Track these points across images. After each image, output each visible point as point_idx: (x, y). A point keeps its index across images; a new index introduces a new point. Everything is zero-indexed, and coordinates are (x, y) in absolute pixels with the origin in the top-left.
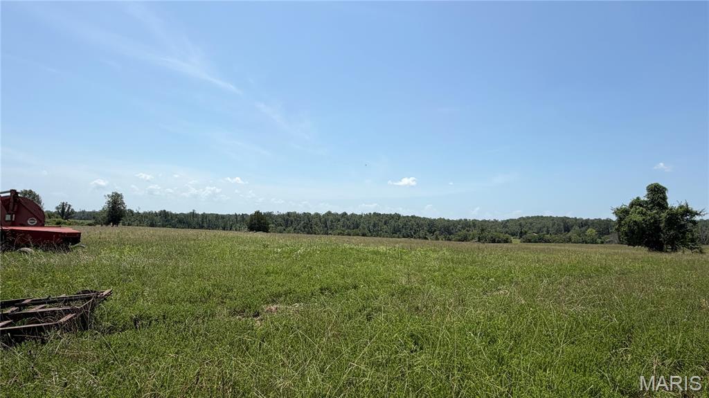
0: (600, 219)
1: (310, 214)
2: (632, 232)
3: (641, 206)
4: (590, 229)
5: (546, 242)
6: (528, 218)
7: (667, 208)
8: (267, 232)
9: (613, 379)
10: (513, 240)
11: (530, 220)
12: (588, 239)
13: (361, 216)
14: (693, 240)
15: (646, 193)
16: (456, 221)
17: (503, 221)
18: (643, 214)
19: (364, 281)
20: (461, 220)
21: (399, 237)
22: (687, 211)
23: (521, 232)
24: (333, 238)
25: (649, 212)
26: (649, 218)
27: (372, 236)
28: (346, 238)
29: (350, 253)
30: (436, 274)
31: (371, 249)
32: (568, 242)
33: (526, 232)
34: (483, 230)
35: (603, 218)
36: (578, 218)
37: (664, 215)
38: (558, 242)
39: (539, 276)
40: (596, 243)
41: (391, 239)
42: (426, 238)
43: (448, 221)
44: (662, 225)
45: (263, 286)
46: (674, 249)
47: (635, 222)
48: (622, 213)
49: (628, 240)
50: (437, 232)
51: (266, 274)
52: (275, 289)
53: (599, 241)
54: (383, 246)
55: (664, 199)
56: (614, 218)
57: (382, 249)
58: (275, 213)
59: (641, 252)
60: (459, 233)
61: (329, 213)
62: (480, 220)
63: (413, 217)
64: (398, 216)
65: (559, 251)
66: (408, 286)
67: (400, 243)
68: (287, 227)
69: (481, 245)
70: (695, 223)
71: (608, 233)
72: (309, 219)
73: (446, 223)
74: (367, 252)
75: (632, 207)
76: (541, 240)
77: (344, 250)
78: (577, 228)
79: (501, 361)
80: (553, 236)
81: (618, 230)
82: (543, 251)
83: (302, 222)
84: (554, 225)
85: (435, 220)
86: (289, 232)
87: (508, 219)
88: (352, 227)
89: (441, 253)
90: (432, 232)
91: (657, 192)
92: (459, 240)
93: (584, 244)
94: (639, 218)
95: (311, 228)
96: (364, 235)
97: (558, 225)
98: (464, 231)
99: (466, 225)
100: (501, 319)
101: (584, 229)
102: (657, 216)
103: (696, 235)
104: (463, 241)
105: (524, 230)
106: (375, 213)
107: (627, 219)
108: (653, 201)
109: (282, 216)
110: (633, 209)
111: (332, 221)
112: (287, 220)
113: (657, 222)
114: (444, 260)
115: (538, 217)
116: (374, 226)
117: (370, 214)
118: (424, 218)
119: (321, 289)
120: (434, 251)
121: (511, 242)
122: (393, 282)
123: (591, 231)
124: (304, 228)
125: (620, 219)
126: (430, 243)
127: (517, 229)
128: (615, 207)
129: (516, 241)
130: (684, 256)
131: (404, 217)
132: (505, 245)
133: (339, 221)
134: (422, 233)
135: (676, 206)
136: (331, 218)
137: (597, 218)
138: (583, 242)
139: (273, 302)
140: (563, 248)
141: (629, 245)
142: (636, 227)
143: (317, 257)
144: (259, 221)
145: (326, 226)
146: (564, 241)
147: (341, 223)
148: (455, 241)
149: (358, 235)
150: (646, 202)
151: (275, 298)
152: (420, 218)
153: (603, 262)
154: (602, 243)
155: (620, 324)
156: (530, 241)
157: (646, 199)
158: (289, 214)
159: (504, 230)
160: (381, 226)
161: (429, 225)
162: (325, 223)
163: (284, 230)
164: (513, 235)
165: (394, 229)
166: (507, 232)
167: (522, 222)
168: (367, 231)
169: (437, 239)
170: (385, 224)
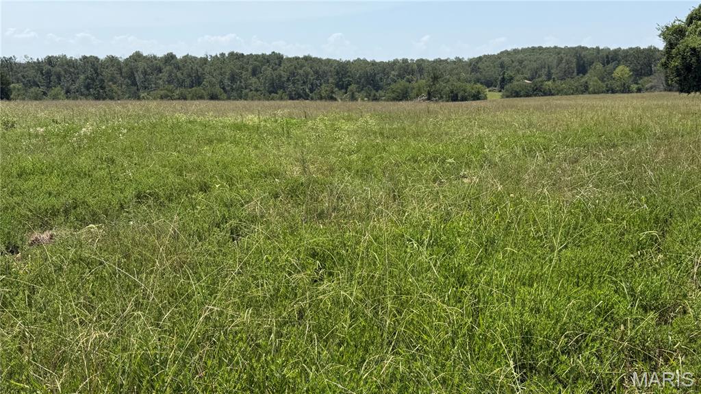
0: (638, 50)
2: (688, 68)
4: (621, 67)
5: (545, 94)
6: (516, 51)
8: (8, 98)
10: (489, 95)
11: (519, 56)
12: (616, 85)
13: (204, 60)
16: (388, 64)
20: (395, 62)
21: (281, 99)
23: (503, 79)
24: (153, 105)
27: (229, 98)
28: (178, 104)
29: (190, 130)
31: (230, 119)
32: (583, 92)
33: (511, 79)
34: (435, 78)
35: (644, 46)
36: (601, 48)
38: (566, 94)
40: (630, 91)
41: (267, 103)
42: (333, 99)
43: (374, 63)
47: (694, 49)
48: (675, 34)
49: (680, 83)
50: (353, 87)
53: (634, 87)
54: (253, 114)
57: (251, 119)
58: (20, 59)
60: (393, 86)
61: (137, 57)
62: (431, 59)
63: (307, 59)
64: (276, 59)
65: (566, 107)
66: (303, 180)
67: (284, 110)
69: (433, 106)
71: (650, 73)
72: (96, 70)
74: (223, 127)
75: (691, 22)
76: (537, 91)
77: (176, 126)
78: (599, 66)
80: (558, 82)
81: (665, 65)
82: (537, 108)
83: (82, 77)
84: (560, 61)
86: (55, 97)
87: (482, 55)
88: (188, 82)
89: (361, 121)
90: (343, 87)
93: (610, 95)
95: (103, 88)
96: (213, 97)
98: (403, 82)
99: (406, 70)
101: (610, 66)
104: (401, 100)
105: (509, 73)
106: (232, 54)
107: (681, 46)
109: (37, 66)
110: (692, 26)
111: (145, 73)
112: (49, 74)
114: (367, 132)
115: (533, 49)
116: (233, 79)
117: (223, 55)
120: (349, 119)
121: (485, 98)
123: (622, 71)
124: (88, 87)
125: (671, 46)
126: (340, 106)
127: (495, 73)
128: (663, 24)
129: (494, 96)
131: (289, 60)
132: (475, 103)
133: (160, 71)
134: (324, 89)
136: (141, 65)
137: (634, 47)
138: (607, 91)
139: (44, 226)
140: (572, 103)
141: (681, 91)
142: (694, 60)
145: (134, 84)
146: (576, 91)
147: (164, 75)
148: (385, 100)
149: (201, 98)
154: (639, 90)
156: (517, 95)
158: (50, 60)
159: (474, 76)
160: (246, 80)
161: (338, 73)
162: (131, 76)
163: (45, 94)
164: (489, 84)
165: (272, 84)
166: (478, 81)
167: (506, 59)
168: (218, 89)
169: (353, 98)
170: (254, 73)
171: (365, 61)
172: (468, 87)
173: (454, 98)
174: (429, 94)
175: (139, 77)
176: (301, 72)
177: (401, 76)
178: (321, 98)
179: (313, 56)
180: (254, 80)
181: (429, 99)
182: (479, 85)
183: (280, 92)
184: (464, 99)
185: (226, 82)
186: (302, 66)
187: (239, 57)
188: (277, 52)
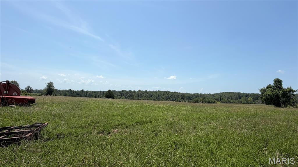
0: (254, 94)
1: (132, 91)
2: (268, 99)
3: (271, 88)
4: (250, 98)
5: (231, 103)
6: (223, 93)
7: (282, 89)
8: (113, 98)
9: (260, 161)
10: (217, 102)
12: (249, 102)
13: (153, 92)
14: (293, 103)
15: (273, 82)
16: (193, 94)
17: (213, 94)
18: (272, 92)
19: (154, 119)
20: (195, 94)
21: (169, 101)
22: (291, 90)
24: (141, 101)
25: (274, 90)
26: (274, 93)
27: (157, 100)
28: (147, 101)
29: (148, 107)
30: (185, 116)
31: (157, 106)
32: (240, 103)
33: (222, 99)
34: (204, 98)
35: (255, 93)
36: (244, 93)
37: (281, 92)
38: (236, 103)
39: (228, 117)
40: (252, 104)
41: (165, 102)
42: (180, 101)
43: (190, 94)
44: (280, 96)
45: (112, 121)
46: (286, 106)
47: (269, 94)
48: (263, 91)
49: (266, 102)
50: (185, 99)
51: (113, 116)
52: (117, 123)
53: (254, 102)
54: (162, 104)
55: (281, 85)
56: (260, 93)
57: (162, 106)
58: (117, 90)
59: (271, 107)
60: (194, 99)
61: (140, 91)
62: (203, 94)
63: (175, 92)
64: (169, 92)
65: (237, 107)
66: (172, 122)
67: (169, 103)
68: (122, 96)
69: (204, 104)
70: (294, 95)
71: (257, 99)
72: (131, 93)
73: (189, 95)
74: (156, 107)
75: (267, 88)
76: (229, 102)
77: (146, 106)
78: (244, 97)
79: (212, 153)
80: (234, 100)
81: (261, 98)
82: (230, 107)
83: (128, 94)
84: (234, 96)
85: (184, 93)
86: (123, 99)
87: (215, 93)
88: (149, 96)
89: (187, 107)
90: (183, 99)
91: (278, 82)
92: (194, 102)
94: (270, 93)
95: (132, 97)
96: (154, 100)
97: (236, 96)
98: (197, 98)
99: (197, 96)
100: (212, 136)
101: (247, 97)
102: (278, 92)
103: (295, 100)
104: (196, 102)
106: (159, 91)
107: (265, 94)
108: (276, 86)
109: (120, 92)
112: (122, 94)
113: (278, 95)
114: (188, 110)
115: (228, 92)
116: (159, 96)
117: (157, 91)
118: (180, 93)
119: (136, 123)
120: (184, 107)
122: (166, 120)
124: (129, 97)
125: (263, 93)
126: (182, 103)
127: (219, 98)
130: (289, 109)
131: (171, 92)
132: (214, 104)
133: (144, 94)
134: (178, 99)
135: (286, 88)
136: (140, 93)
137: (253, 93)
138: (247, 103)
139: (116, 128)
140: (238, 106)
141: (266, 104)
142: (269, 97)
143: (134, 109)
144: (110, 94)
145: (138, 96)
146: (239, 103)
147: (145, 95)
148: (192, 102)
149: (152, 100)
150: (273, 86)
151: (117, 126)
152: (178, 93)
153: (255, 112)
155: (263, 138)
156: (224, 103)
157: (273, 85)
158: (123, 91)
159: (213, 98)
160: (161, 96)
161: (182, 96)
162: (138, 95)
163: (121, 98)
164: (217, 100)
165: (167, 97)
167: (221, 95)
168: (155, 98)
169: (185, 102)
172: (212, 100)
173: (209, 103)
174: (203, 101)
176: (173, 95)
180: (163, 96)
182: (215, 100)
183: (169, 99)
184: (211, 103)
185: (157, 97)
187: (160, 91)
188: (168, 91)
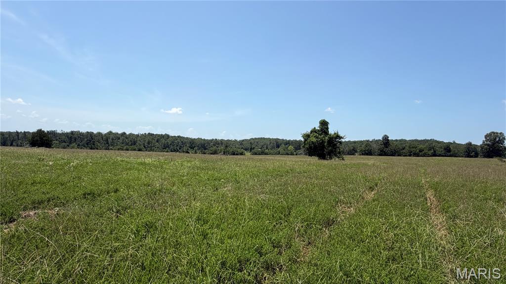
2: (310, 147)
3: (316, 133)
4: (290, 146)
5: (265, 154)
6: (256, 139)
7: (328, 134)
8: (50, 147)
11: (257, 140)
12: (289, 152)
14: (339, 153)
15: (319, 125)
16: (210, 140)
17: (240, 141)
18: (317, 138)
20: (213, 140)
21: (168, 152)
22: (338, 136)
23: (251, 148)
24: (114, 152)
25: (320, 136)
26: (319, 139)
27: (146, 150)
28: (125, 152)
32: (278, 154)
33: (254, 148)
34: (226, 147)
35: (298, 140)
36: (284, 139)
37: (327, 138)
38: (273, 155)
40: (293, 155)
41: (162, 153)
42: (188, 153)
43: (204, 140)
44: (326, 144)
46: (331, 158)
47: (312, 142)
48: (307, 136)
49: (309, 152)
50: (196, 148)
55: (327, 129)
56: (303, 140)
58: (59, 131)
59: (314, 160)
60: (211, 148)
61: (110, 133)
62: (226, 139)
64: (168, 136)
68: (70, 143)
69: (226, 157)
70: (341, 143)
71: (300, 149)
72: (92, 137)
73: (202, 142)
76: (263, 153)
78: (283, 145)
80: (270, 150)
81: (304, 147)
83: (86, 140)
84: (270, 143)
85: (195, 139)
86: (73, 148)
87: (244, 139)
88: (130, 143)
90: (192, 148)
91: (324, 124)
92: (211, 154)
93: (287, 156)
94: (314, 140)
95: (94, 144)
96: (140, 150)
97: (273, 143)
99: (217, 143)
101: (287, 146)
102: (324, 139)
103: (341, 150)
104: (214, 154)
105: (253, 146)
107: (309, 140)
108: (322, 130)
109: (66, 135)
110: (312, 134)
111: (113, 139)
112: (71, 138)
113: (323, 142)
115: (262, 138)
116: (149, 143)
118: (187, 138)
119: (85, 194)
121: (245, 154)
123: (291, 148)
124: (87, 144)
125: (305, 140)
126: (191, 156)
127: (249, 146)
128: (303, 133)
129: (248, 154)
130: (335, 161)
131: (172, 137)
132: (241, 156)
133: (119, 139)
134: (185, 149)
135: (333, 133)
136: (112, 136)
137: (295, 139)
138: (286, 154)
141: (309, 155)
142: (313, 145)
144: (41, 139)
145: (108, 143)
146: (276, 154)
147: (121, 141)
148: (208, 154)
149: (135, 150)
150: (319, 130)
152: (184, 138)
154: (296, 154)
156: (256, 154)
158: (72, 133)
159: (241, 146)
160: (154, 144)
161: (190, 143)
162: (107, 140)
163: (68, 146)
164: (246, 150)
165: (164, 146)
166: (242, 148)
167: (252, 141)
168: (142, 147)
169: (196, 153)
170: (157, 141)
171: (201, 139)
172: (239, 150)
173: (234, 154)
174: (224, 152)
175: (110, 141)
176: (176, 142)
177: (214, 145)
178: (183, 152)
179: (181, 136)
180: (157, 143)
181: (224, 154)
182: (242, 150)
183: (167, 149)
184: (237, 154)
185: (146, 144)
186: (177, 139)
187: (152, 135)
188: (167, 133)
